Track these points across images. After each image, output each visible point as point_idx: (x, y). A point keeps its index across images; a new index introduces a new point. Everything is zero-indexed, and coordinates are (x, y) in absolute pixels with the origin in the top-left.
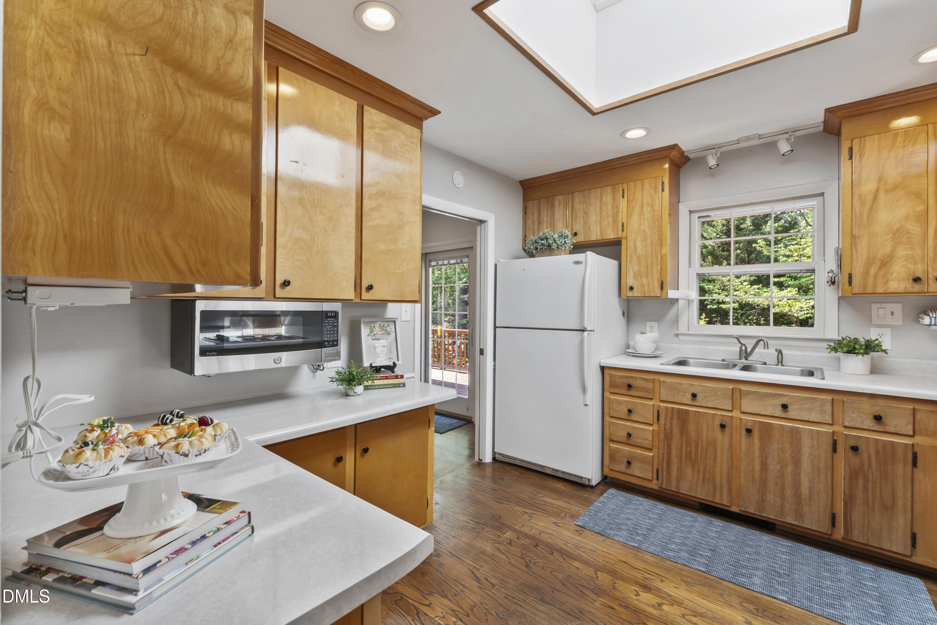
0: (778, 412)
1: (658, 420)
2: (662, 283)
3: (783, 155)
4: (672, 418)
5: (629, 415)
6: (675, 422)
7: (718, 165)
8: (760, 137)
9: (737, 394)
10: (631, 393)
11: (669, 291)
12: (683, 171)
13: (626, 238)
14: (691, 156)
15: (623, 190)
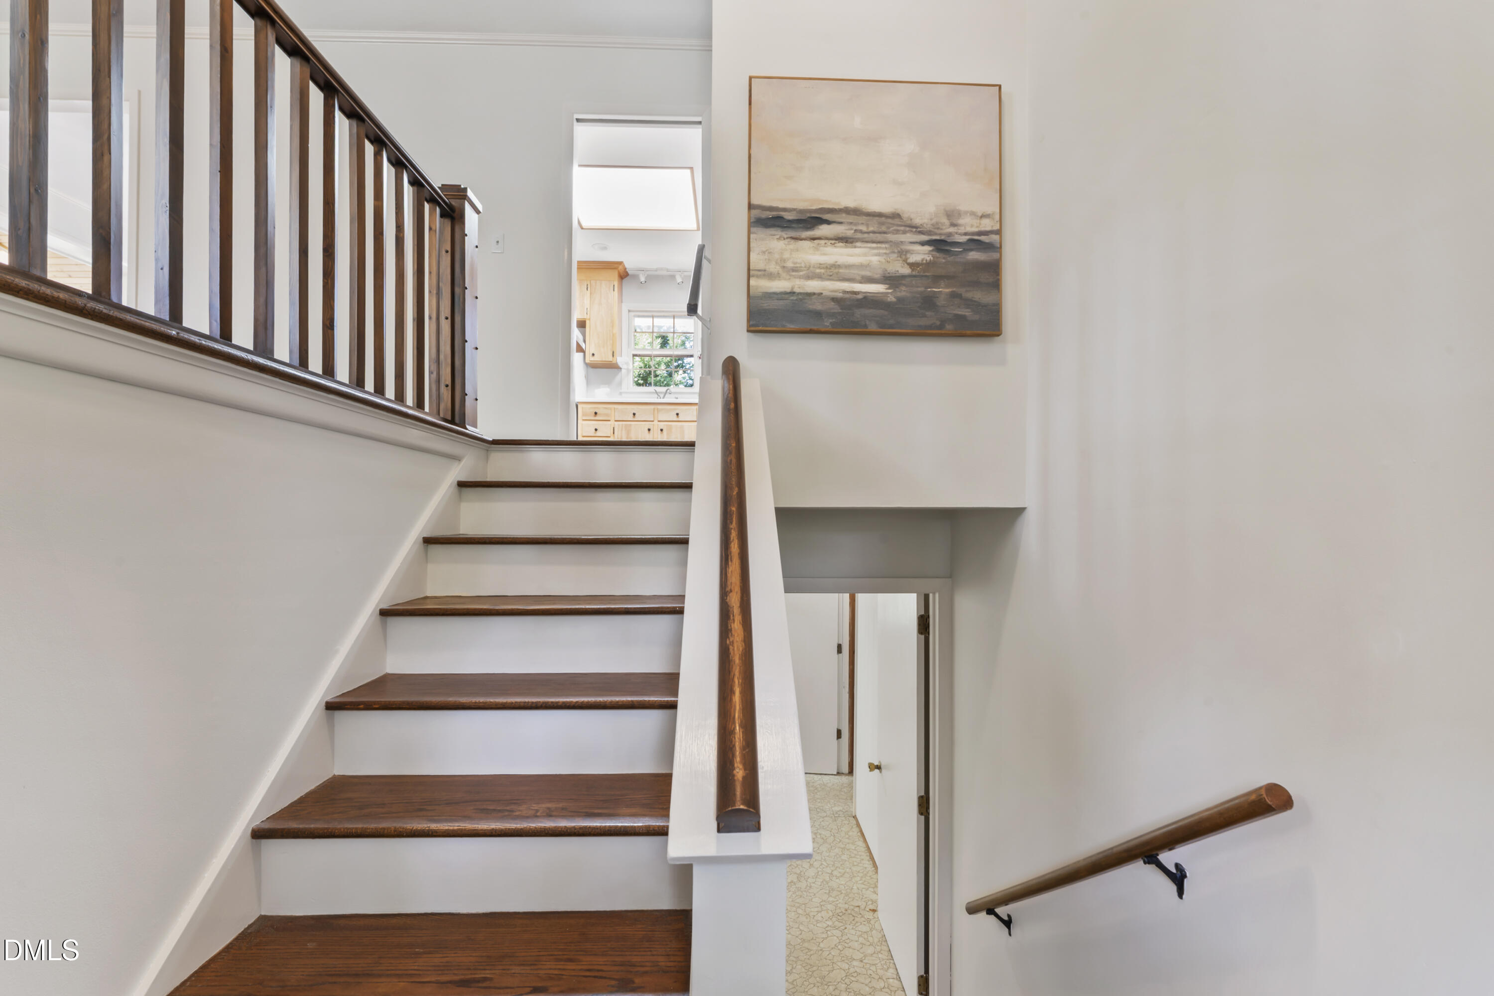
0: (675, 418)
1: (614, 433)
2: (613, 352)
3: (678, 284)
4: (622, 430)
5: (595, 433)
6: (624, 432)
7: (646, 282)
8: (668, 270)
9: (656, 411)
10: (597, 418)
11: (618, 358)
12: (625, 281)
13: (589, 319)
14: (629, 272)
15: (587, 285)
